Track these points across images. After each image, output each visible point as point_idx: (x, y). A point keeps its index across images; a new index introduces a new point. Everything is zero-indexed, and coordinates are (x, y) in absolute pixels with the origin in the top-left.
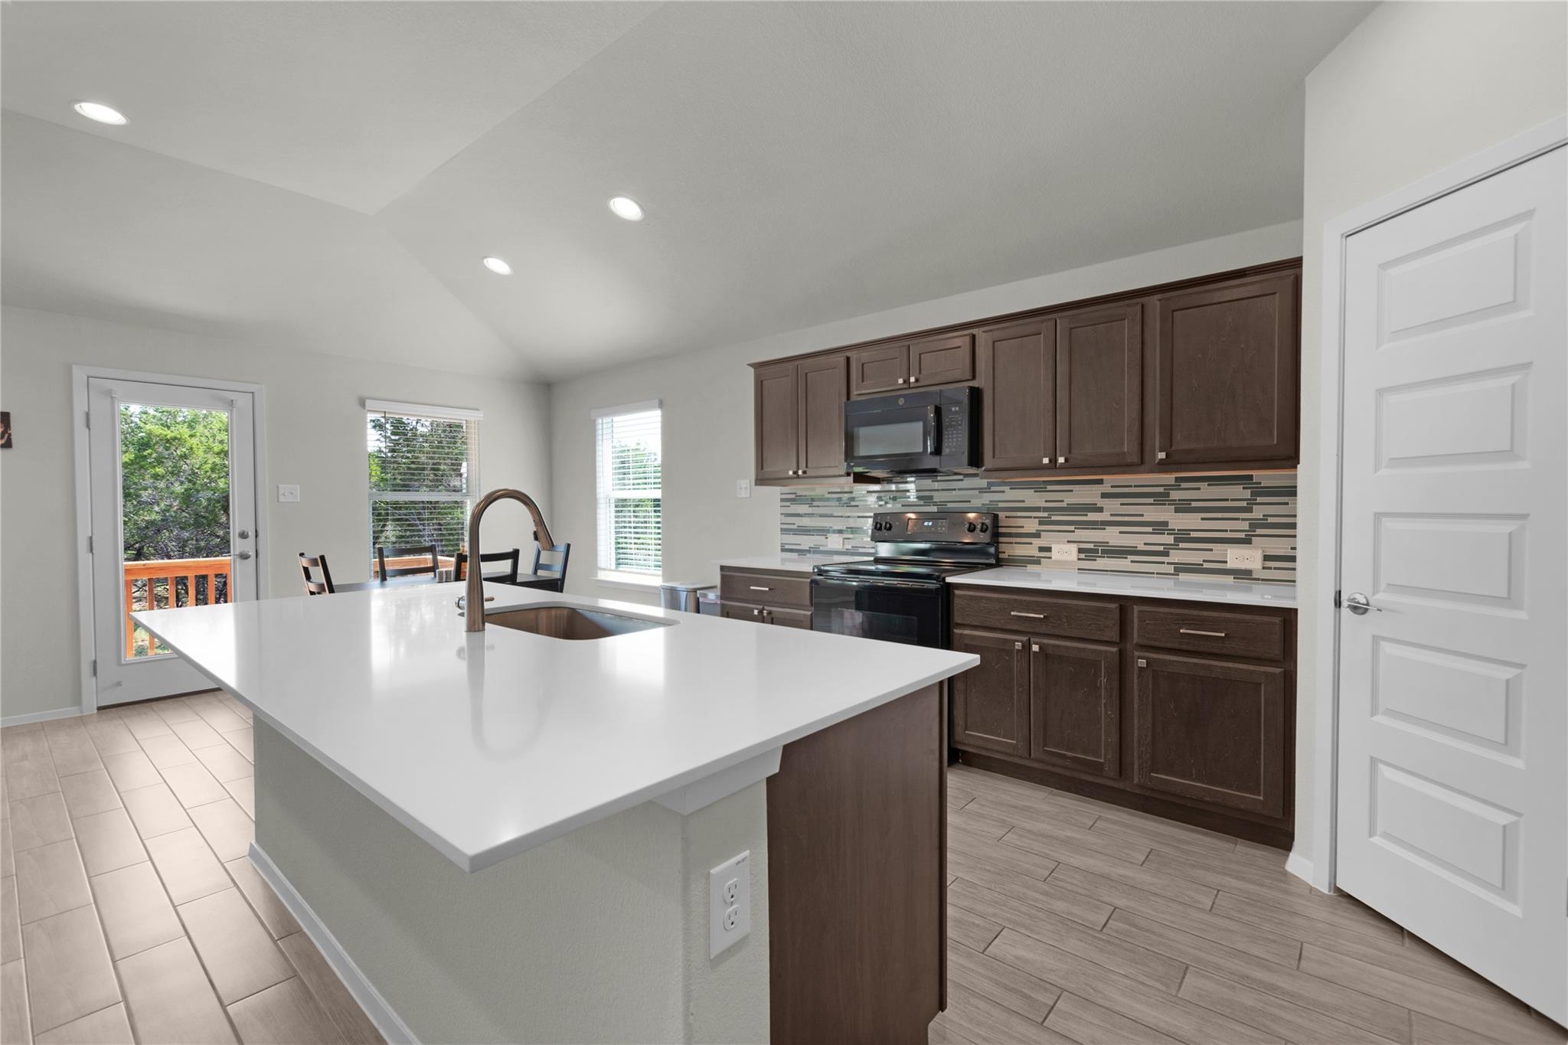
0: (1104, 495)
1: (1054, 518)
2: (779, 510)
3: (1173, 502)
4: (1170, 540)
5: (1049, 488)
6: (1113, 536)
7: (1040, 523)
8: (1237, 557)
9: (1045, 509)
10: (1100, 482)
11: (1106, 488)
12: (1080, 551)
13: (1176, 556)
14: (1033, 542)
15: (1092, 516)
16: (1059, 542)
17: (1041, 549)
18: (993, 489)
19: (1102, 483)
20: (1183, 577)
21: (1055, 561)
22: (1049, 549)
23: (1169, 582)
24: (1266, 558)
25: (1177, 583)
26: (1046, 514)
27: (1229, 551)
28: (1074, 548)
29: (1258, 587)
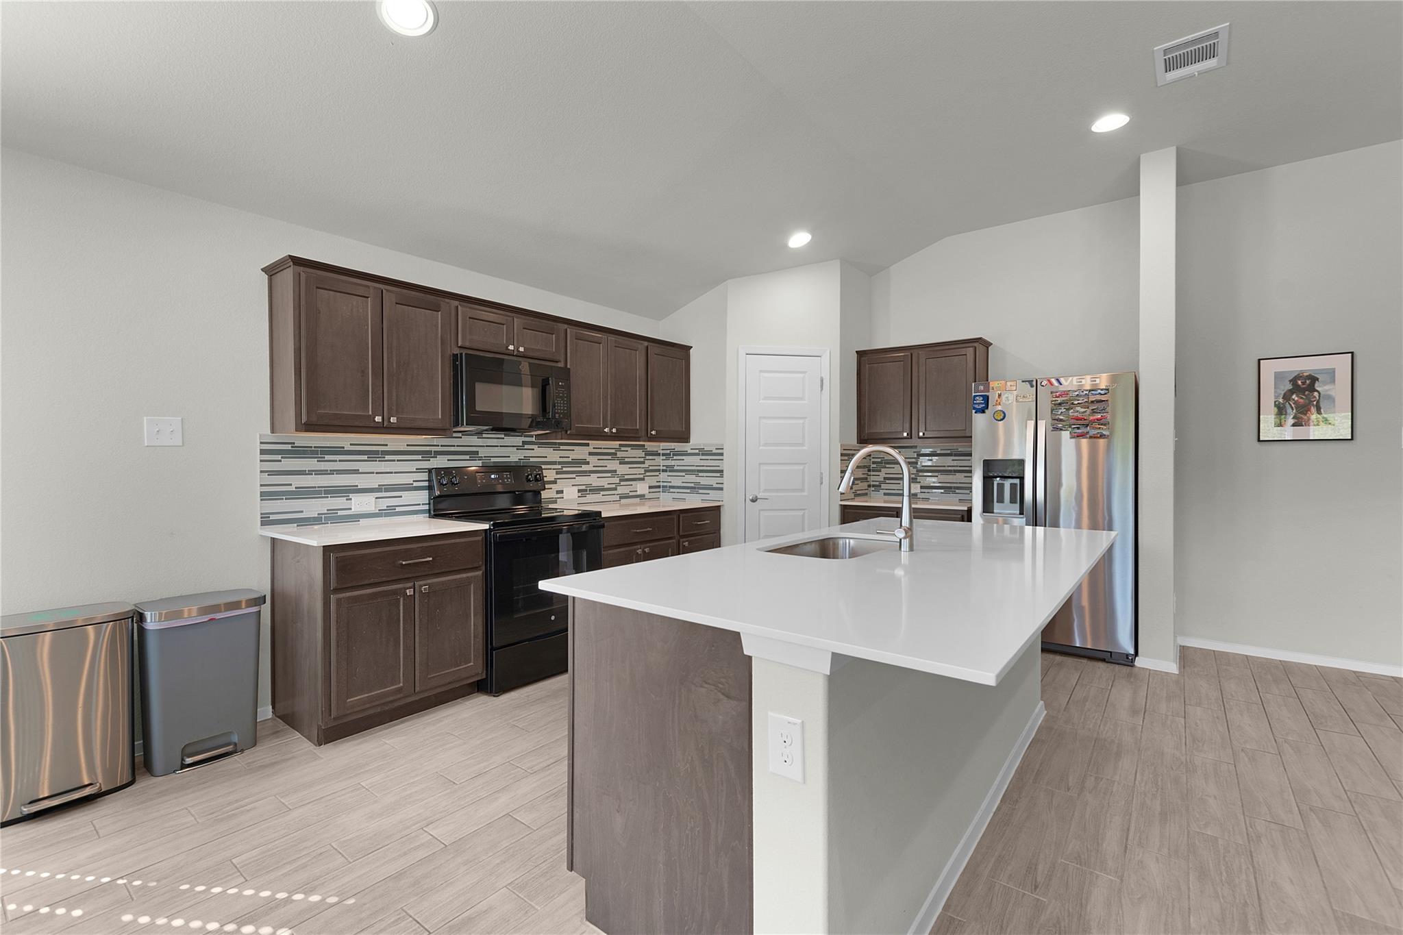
0: (590, 454)
1: (564, 469)
2: (258, 466)
3: (618, 459)
4: (617, 480)
5: (562, 447)
6: (594, 480)
7: (557, 473)
8: (642, 488)
9: (560, 463)
10: (588, 445)
11: (590, 449)
12: (579, 491)
13: (621, 490)
14: (553, 487)
15: (585, 468)
16: (567, 486)
17: (558, 492)
18: (526, 447)
19: (589, 446)
20: (623, 501)
21: (566, 500)
22: (562, 492)
23: (617, 506)
24: (650, 487)
25: (621, 506)
26: (560, 467)
27: (638, 486)
28: (576, 488)
29: (648, 503)
